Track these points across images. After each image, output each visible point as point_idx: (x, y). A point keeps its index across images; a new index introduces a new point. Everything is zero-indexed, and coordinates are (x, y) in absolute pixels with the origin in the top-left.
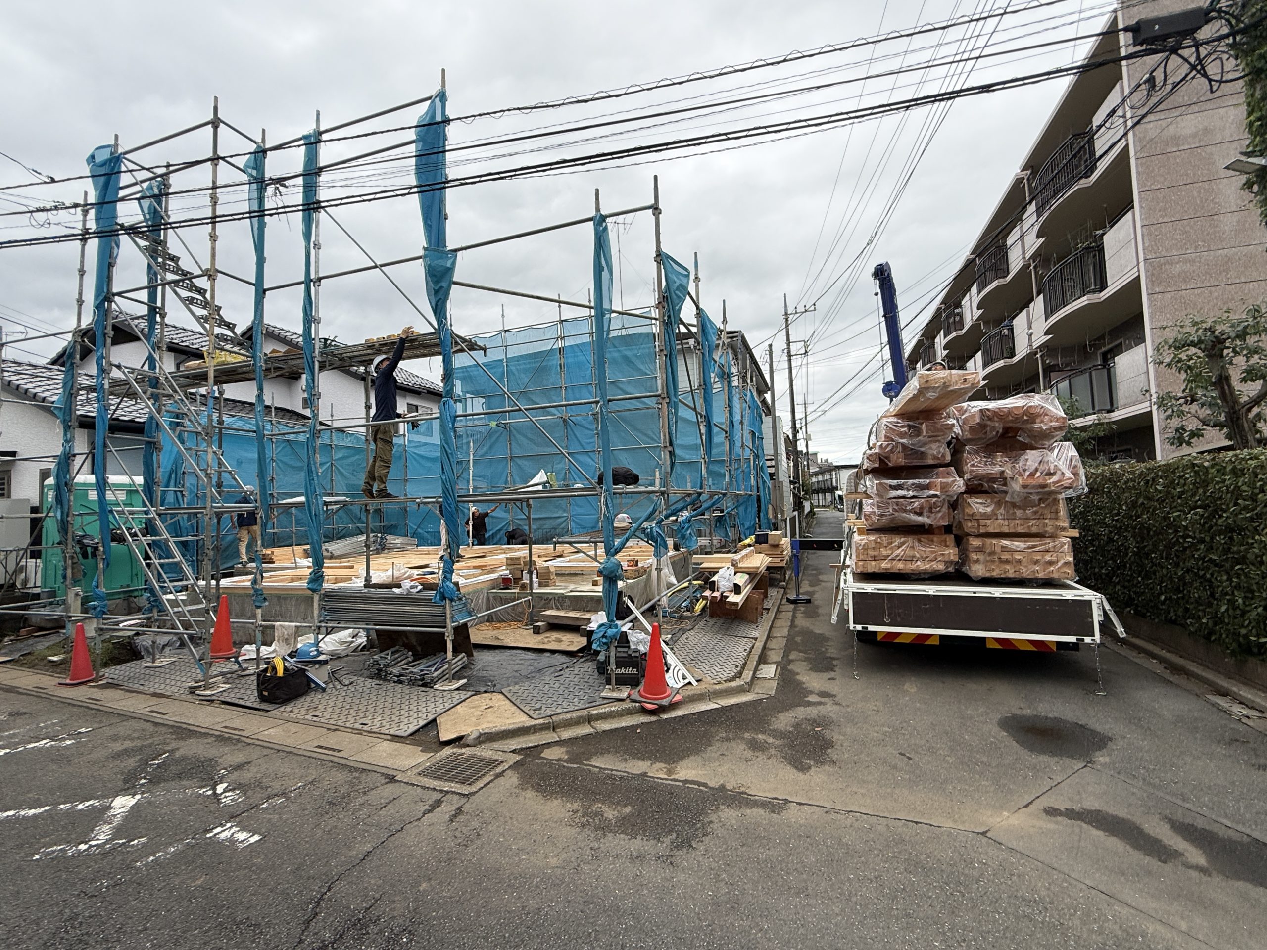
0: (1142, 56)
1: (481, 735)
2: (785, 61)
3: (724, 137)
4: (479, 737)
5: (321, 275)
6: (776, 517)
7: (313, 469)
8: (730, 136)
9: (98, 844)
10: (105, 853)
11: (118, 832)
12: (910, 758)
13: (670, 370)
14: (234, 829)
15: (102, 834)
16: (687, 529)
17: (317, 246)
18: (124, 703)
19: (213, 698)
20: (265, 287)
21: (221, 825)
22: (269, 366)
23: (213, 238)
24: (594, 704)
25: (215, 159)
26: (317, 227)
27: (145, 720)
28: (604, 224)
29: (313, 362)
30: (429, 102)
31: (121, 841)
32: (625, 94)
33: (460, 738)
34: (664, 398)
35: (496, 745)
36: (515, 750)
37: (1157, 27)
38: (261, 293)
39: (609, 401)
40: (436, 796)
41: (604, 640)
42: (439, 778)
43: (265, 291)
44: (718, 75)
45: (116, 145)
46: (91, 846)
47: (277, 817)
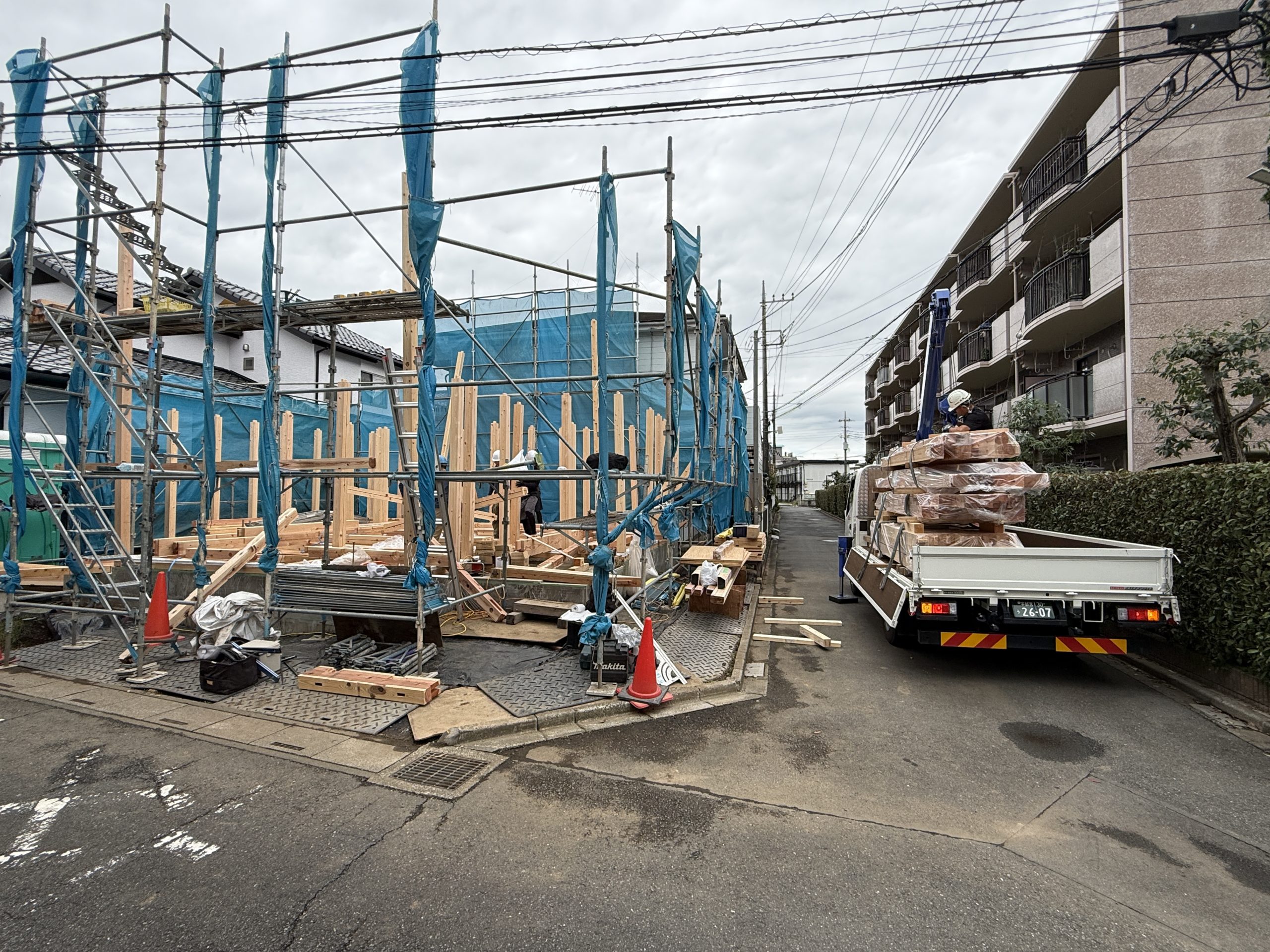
0: (1177, 55)
1: (460, 733)
2: (816, 24)
3: (747, 101)
4: (458, 736)
5: (285, 219)
6: (753, 509)
7: (270, 435)
8: (754, 100)
9: (21, 856)
10: (30, 866)
11: (45, 842)
12: (915, 765)
13: (676, 348)
14: (187, 838)
15: (26, 844)
16: (670, 520)
17: (282, 187)
18: (40, 690)
19: (148, 686)
20: (219, 228)
21: (170, 834)
22: (220, 318)
23: (160, 167)
24: (580, 701)
25: (165, 76)
26: (282, 164)
27: (68, 710)
28: (611, 186)
29: (274, 317)
30: (417, 34)
31: (50, 853)
32: (644, 43)
33: (437, 737)
34: (668, 379)
35: (477, 744)
36: (499, 750)
37: (1193, 26)
38: (213, 235)
39: (609, 378)
40: (418, 801)
41: (593, 634)
42: (418, 781)
43: (218, 232)
44: (745, 32)
45: (43, 51)
46: (13, 858)
47: (235, 824)
